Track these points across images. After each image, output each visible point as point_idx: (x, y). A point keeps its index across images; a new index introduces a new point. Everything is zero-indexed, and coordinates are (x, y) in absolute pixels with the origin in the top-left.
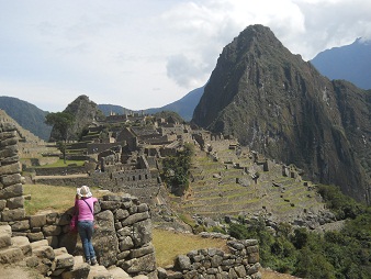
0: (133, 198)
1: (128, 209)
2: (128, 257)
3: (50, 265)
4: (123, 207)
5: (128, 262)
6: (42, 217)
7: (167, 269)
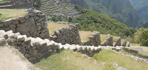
0: (40, 12)
1: (39, 16)
2: (40, 33)
3: (16, 41)
4: (37, 16)
5: (41, 35)
6: (8, 22)
7: (52, 35)
